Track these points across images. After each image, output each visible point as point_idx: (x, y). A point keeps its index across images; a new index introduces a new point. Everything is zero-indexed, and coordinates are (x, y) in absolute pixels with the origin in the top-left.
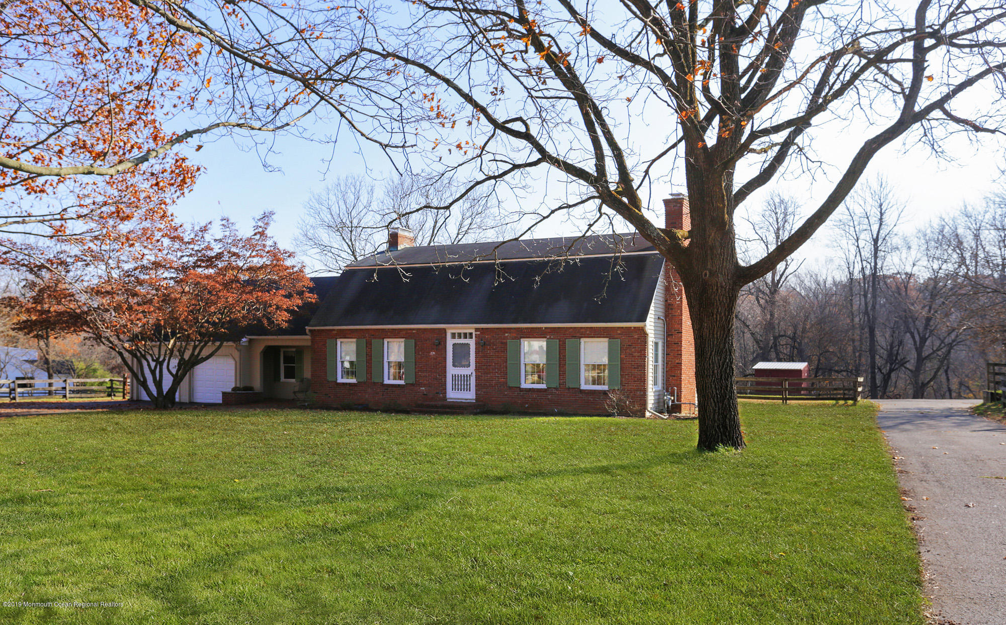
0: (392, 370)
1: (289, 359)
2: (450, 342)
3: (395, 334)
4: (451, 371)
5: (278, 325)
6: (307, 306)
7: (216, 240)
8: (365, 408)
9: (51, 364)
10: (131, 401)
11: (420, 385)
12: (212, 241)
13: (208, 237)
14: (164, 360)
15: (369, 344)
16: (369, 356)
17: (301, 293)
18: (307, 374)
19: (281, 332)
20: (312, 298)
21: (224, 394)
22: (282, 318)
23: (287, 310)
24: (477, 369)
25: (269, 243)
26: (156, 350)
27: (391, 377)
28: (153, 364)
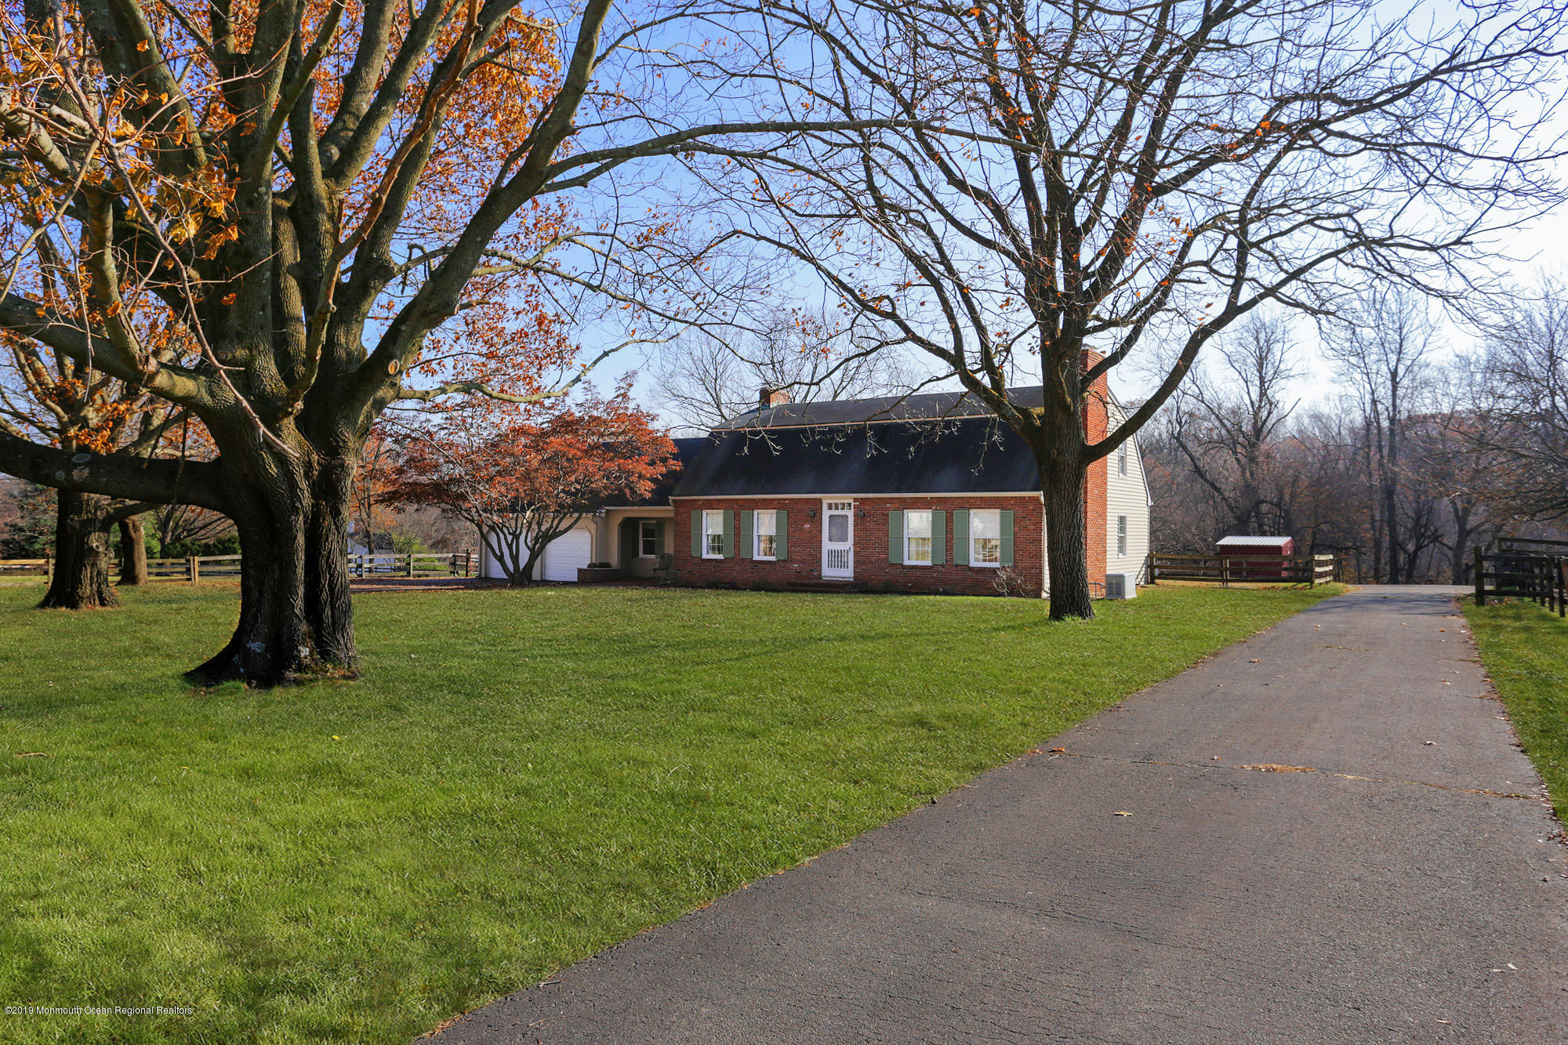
0: (762, 545)
1: (648, 533)
2: (826, 514)
3: (766, 505)
4: (827, 545)
5: (641, 495)
6: (671, 474)
7: (577, 405)
8: (733, 586)
9: (373, 538)
10: (479, 578)
11: (793, 561)
12: (573, 406)
13: (569, 401)
14: (521, 533)
15: (737, 516)
16: (737, 529)
17: (664, 460)
18: (669, 548)
19: (644, 502)
20: (676, 465)
21: (580, 570)
22: (645, 488)
23: (652, 480)
24: (855, 544)
25: (632, 405)
26: (513, 523)
27: (762, 553)
28: (510, 538)
